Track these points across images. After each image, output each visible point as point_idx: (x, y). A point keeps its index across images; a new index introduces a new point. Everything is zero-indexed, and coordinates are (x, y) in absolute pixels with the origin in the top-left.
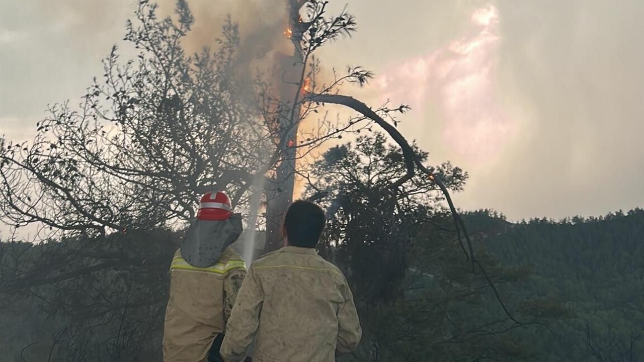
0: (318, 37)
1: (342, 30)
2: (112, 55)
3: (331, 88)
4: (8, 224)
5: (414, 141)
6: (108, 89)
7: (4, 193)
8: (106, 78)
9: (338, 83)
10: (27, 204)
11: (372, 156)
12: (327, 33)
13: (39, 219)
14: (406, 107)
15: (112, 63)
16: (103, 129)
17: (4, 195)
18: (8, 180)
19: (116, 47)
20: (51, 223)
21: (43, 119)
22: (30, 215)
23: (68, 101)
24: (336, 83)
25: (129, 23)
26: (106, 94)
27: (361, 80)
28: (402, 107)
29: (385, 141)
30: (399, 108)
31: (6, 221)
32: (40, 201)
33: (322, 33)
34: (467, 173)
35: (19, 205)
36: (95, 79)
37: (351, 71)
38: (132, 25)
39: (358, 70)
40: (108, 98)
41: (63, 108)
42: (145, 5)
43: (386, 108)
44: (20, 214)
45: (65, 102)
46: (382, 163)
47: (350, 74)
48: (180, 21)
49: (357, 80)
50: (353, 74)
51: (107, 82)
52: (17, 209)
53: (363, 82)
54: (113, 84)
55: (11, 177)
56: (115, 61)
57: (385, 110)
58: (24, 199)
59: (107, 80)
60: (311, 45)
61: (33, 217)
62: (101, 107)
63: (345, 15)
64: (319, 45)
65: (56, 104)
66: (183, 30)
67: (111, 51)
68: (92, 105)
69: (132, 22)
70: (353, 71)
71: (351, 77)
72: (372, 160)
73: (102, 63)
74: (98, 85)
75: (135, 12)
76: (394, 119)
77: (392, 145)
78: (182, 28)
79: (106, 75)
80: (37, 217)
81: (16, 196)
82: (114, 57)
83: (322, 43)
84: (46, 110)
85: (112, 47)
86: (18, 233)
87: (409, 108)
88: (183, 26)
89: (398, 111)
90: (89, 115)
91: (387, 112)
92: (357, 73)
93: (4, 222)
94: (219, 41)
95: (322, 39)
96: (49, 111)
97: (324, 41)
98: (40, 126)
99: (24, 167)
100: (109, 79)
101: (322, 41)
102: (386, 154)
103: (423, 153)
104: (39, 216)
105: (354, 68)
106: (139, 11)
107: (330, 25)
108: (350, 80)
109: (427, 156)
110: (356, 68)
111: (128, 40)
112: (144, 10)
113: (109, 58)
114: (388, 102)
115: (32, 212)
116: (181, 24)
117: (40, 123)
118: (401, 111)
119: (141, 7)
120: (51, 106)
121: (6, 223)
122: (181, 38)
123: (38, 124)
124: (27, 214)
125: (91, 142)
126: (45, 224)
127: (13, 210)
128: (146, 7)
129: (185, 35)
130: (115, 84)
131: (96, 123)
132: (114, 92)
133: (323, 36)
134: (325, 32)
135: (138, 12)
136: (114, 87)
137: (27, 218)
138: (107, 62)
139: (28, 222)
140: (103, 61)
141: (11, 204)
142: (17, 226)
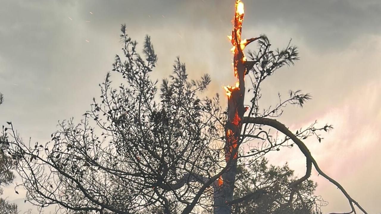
0: (268, 68)
1: (287, 61)
2: (107, 80)
3: (277, 109)
4: (35, 205)
5: (286, 163)
6: (105, 107)
7: (32, 182)
8: (102, 99)
9: (282, 105)
10: (48, 191)
11: (258, 173)
12: (275, 65)
13: (58, 202)
14: (329, 127)
15: (107, 87)
16: (98, 140)
17: (32, 184)
18: (34, 173)
19: (110, 75)
20: (66, 205)
21: (55, 131)
22: (51, 199)
23: (73, 118)
24: (281, 105)
25: (117, 58)
26: (103, 112)
27: (301, 102)
28: (326, 126)
29: (267, 163)
30: (324, 127)
31: (33, 203)
32: (57, 189)
33: (271, 64)
34: (316, 183)
35: (43, 191)
36: (94, 99)
37: (293, 94)
38: (120, 59)
39: (298, 94)
40: (104, 114)
41: (69, 124)
42: (129, 43)
43: (314, 128)
44: (43, 198)
45: (71, 119)
46: (263, 177)
47: (292, 97)
48: (147, 60)
49: (298, 101)
50: (295, 97)
51: (103, 102)
52: (41, 194)
53: (303, 103)
54: (108, 103)
55: (36, 171)
56: (109, 86)
57: (313, 129)
58: (46, 187)
59: (103, 100)
60: (262, 75)
61: (53, 200)
62: (101, 120)
63: (289, 49)
64: (269, 74)
65: (64, 120)
66: (150, 67)
67: (106, 77)
68: (95, 118)
69: (119, 57)
70: (295, 95)
71: (293, 100)
72: (258, 175)
73: (100, 87)
74: (97, 104)
75: (123, 49)
76: (319, 136)
77: (272, 165)
78: (149, 65)
79: (102, 97)
80: (56, 201)
81: (40, 185)
82: (109, 82)
83: (271, 73)
84: (57, 125)
85: (106, 74)
86: (43, 211)
87: (332, 128)
88: (150, 63)
89: (323, 130)
90: (89, 129)
91: (314, 131)
92: (298, 96)
93: (32, 203)
94: (172, 78)
95: (272, 70)
96: (60, 126)
97: (273, 71)
98: (53, 137)
99: (47, 162)
100: (104, 100)
101: (271, 71)
102: (267, 170)
103: (290, 170)
104: (57, 200)
105: (295, 92)
106: (126, 48)
107: (277, 57)
108: (293, 103)
109: (293, 173)
110: (296, 92)
111: (116, 71)
112: (128, 46)
113: (105, 83)
114: (316, 123)
115: (52, 197)
116: (148, 62)
117: (54, 135)
118: (326, 130)
119: (127, 45)
120: (61, 122)
121: (33, 204)
122: (149, 73)
123: (52, 136)
124: (49, 198)
125: (89, 150)
126: (61, 206)
127: (39, 195)
128: (129, 44)
129: (151, 71)
130: (109, 104)
131: (92, 136)
132: (108, 110)
133: (273, 67)
134: (274, 64)
135: (124, 49)
136: (109, 106)
137: (48, 201)
138: (103, 86)
139: (49, 204)
140: (100, 85)
141: (38, 191)
142: (43, 206)
